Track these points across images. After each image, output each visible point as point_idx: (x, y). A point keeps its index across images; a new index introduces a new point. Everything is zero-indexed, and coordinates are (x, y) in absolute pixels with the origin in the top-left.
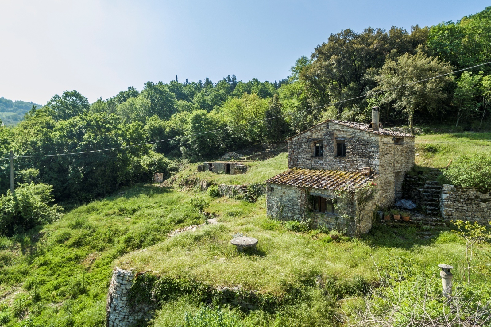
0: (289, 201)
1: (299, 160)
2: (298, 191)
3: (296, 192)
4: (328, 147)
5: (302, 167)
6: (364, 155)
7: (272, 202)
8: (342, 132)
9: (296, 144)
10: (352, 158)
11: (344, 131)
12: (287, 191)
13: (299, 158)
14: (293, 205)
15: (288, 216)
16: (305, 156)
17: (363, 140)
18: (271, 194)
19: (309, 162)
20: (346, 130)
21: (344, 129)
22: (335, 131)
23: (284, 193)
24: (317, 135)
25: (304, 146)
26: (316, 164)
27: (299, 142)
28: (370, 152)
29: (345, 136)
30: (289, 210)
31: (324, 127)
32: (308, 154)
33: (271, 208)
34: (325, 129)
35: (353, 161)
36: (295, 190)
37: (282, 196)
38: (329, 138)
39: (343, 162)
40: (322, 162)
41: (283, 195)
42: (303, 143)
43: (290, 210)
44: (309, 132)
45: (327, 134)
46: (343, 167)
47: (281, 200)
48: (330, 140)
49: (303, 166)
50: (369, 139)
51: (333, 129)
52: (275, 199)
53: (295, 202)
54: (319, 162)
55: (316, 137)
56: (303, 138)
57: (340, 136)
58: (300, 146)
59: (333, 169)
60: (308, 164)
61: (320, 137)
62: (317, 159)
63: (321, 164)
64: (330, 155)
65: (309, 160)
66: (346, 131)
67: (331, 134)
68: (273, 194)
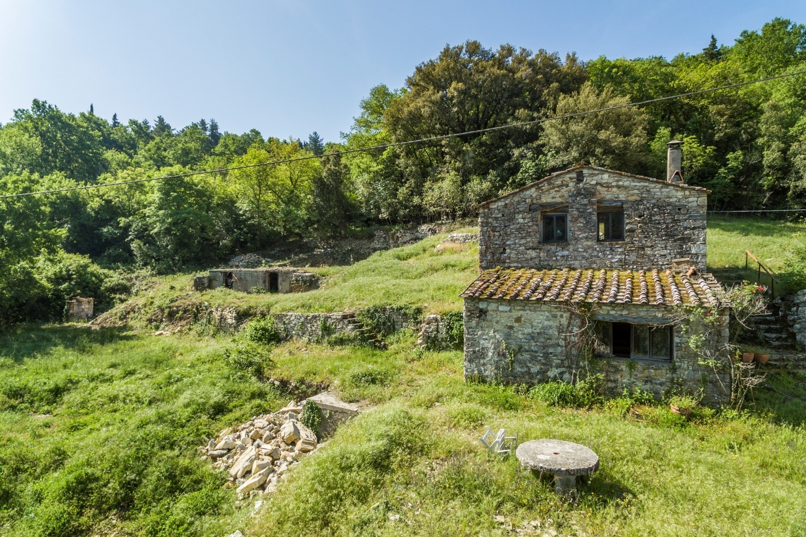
0: (533, 338)
1: (508, 251)
2: (559, 314)
3: (555, 316)
4: (582, 220)
5: (515, 265)
6: (670, 235)
7: (482, 342)
8: (614, 189)
9: (500, 215)
10: (640, 241)
11: (619, 187)
12: (527, 314)
13: (509, 245)
14: (544, 347)
15: (529, 373)
16: (523, 241)
17: (669, 204)
18: (478, 323)
19: (533, 254)
20: (626, 184)
21: (621, 183)
22: (599, 187)
23: (518, 320)
24: (551, 196)
25: (521, 221)
26: (551, 257)
27: (507, 211)
28: (686, 228)
29: (622, 197)
30: (534, 359)
31: (571, 179)
32: (530, 236)
33: (477, 357)
34: (571, 184)
35: (643, 248)
36: (550, 311)
37: (511, 328)
38: (585, 201)
39: (620, 250)
40: (566, 253)
41: (516, 325)
42: (518, 213)
43: (536, 357)
44: (533, 190)
45: (579, 193)
46: (620, 260)
47: (508, 337)
48: (586, 205)
49: (517, 262)
50: (683, 202)
51: (594, 182)
52: (491, 333)
53: (550, 339)
54: (560, 254)
55: (549, 200)
56: (518, 203)
57: (608, 197)
58: (512, 219)
59: (594, 266)
60: (531, 259)
61: (559, 200)
62: (553, 248)
63: (563, 256)
64: (587, 238)
65: (534, 249)
66: (626, 188)
67: (589, 193)
68: (484, 324)
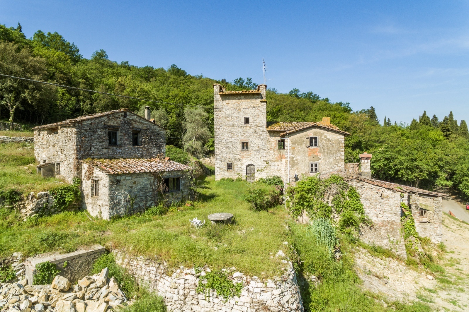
0: (141, 190)
1: (93, 149)
2: (150, 178)
6: (156, 145)
7: (118, 197)
9: (88, 129)
10: (147, 146)
12: (138, 180)
13: (93, 146)
14: (146, 193)
15: (140, 207)
16: (101, 144)
17: (156, 132)
18: (116, 187)
19: (106, 151)
21: (141, 121)
22: (132, 121)
23: (135, 183)
24: (113, 122)
25: (100, 133)
26: (114, 153)
27: (92, 127)
28: (160, 142)
29: (141, 127)
30: (141, 200)
31: (122, 115)
32: (104, 141)
33: (116, 206)
34: (121, 118)
35: (148, 149)
36: (147, 177)
37: (132, 187)
39: (141, 150)
40: (121, 151)
42: (98, 129)
44: (106, 117)
45: (125, 123)
46: (141, 154)
47: (130, 192)
48: (128, 129)
49: (98, 155)
50: (160, 132)
52: (123, 192)
53: (147, 189)
54: (118, 151)
56: (98, 123)
57: (136, 126)
58: (95, 132)
59: (132, 157)
60: (105, 154)
61: (116, 124)
62: (115, 148)
64: (129, 144)
65: (106, 148)
67: (129, 123)
68: (119, 187)
